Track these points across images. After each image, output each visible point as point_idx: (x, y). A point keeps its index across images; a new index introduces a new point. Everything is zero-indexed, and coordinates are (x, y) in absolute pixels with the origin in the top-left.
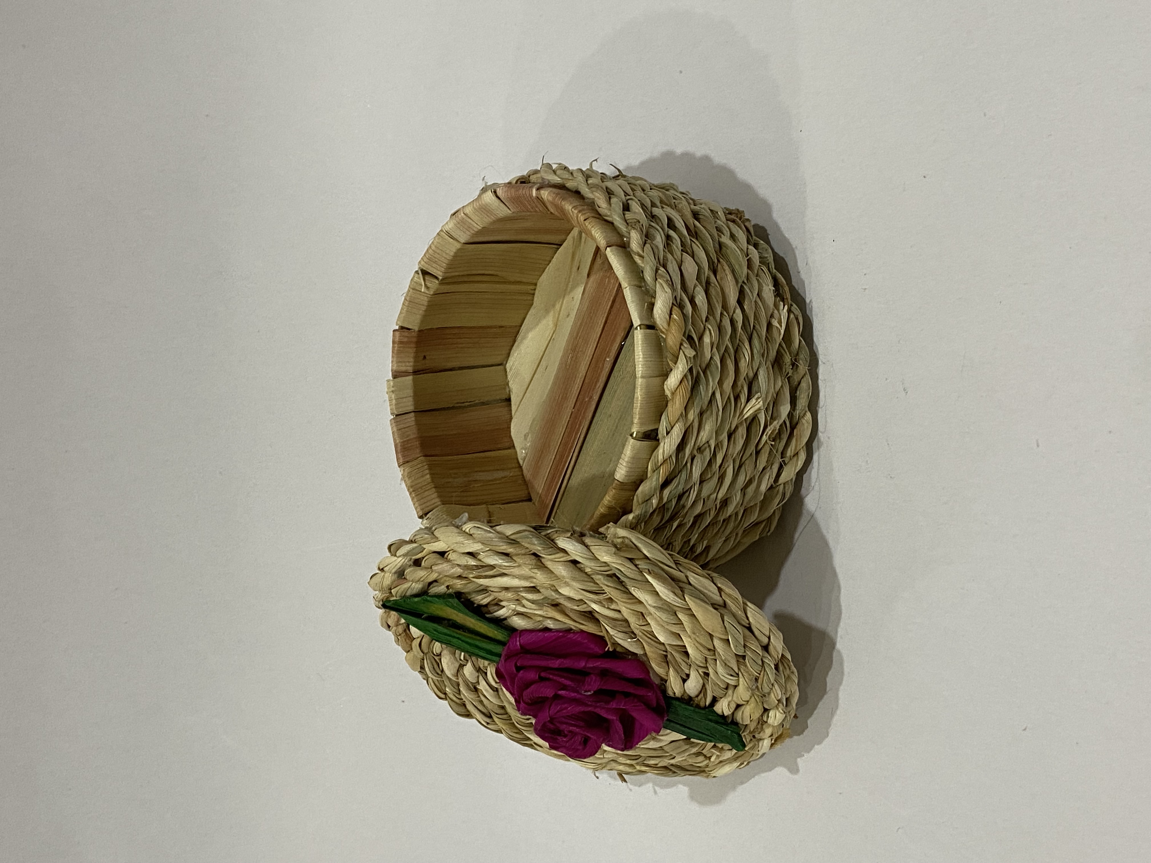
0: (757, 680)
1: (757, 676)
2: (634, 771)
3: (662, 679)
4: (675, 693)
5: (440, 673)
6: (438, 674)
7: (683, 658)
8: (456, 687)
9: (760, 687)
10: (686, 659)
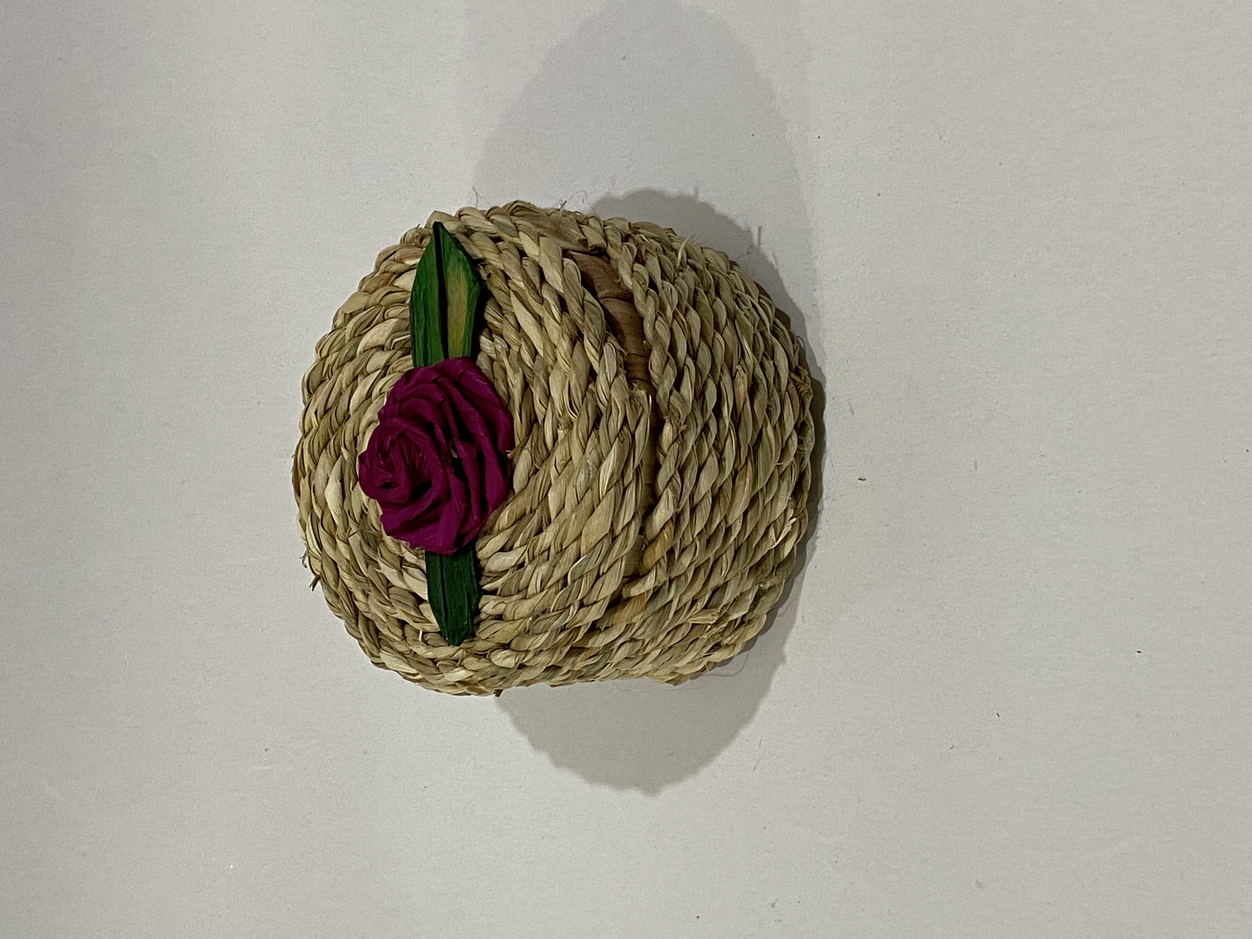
0: (544, 612)
1: (550, 609)
2: (333, 588)
3: (492, 528)
4: (480, 550)
5: (357, 334)
6: (355, 332)
7: (534, 529)
8: (346, 360)
9: (539, 619)
10: (533, 533)
